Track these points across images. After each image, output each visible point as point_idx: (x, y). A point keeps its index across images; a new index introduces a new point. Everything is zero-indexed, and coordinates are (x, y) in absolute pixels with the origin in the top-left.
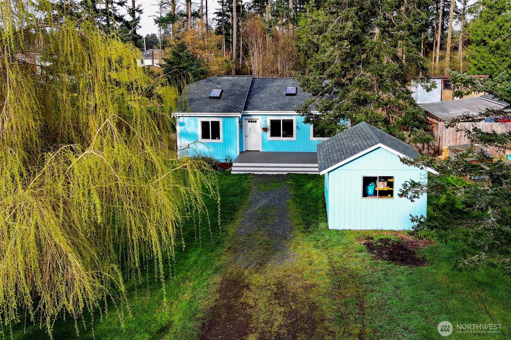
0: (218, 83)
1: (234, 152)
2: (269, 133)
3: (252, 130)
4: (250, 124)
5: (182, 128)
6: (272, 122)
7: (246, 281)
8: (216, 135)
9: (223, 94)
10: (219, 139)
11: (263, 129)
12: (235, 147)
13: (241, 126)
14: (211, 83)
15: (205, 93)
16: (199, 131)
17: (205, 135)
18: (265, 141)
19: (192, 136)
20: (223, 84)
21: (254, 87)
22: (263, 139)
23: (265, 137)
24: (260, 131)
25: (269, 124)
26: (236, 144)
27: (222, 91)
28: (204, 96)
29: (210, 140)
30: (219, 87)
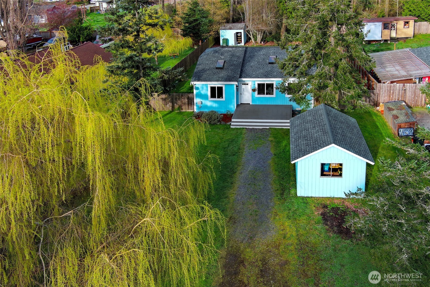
0: (222, 54)
1: (233, 107)
2: (256, 92)
3: (245, 90)
4: (244, 86)
5: (198, 91)
6: (259, 85)
7: (242, 256)
8: (220, 95)
9: (225, 64)
10: (222, 98)
11: (252, 90)
12: (233, 103)
13: (237, 90)
14: (217, 54)
15: (213, 64)
16: (209, 94)
17: (213, 96)
18: (254, 98)
19: (204, 97)
20: (226, 54)
21: (247, 56)
22: (253, 96)
23: (254, 95)
24: (251, 91)
25: (256, 86)
26: (234, 102)
27: (225, 62)
28: (212, 66)
29: (216, 99)
30: (222, 57)
